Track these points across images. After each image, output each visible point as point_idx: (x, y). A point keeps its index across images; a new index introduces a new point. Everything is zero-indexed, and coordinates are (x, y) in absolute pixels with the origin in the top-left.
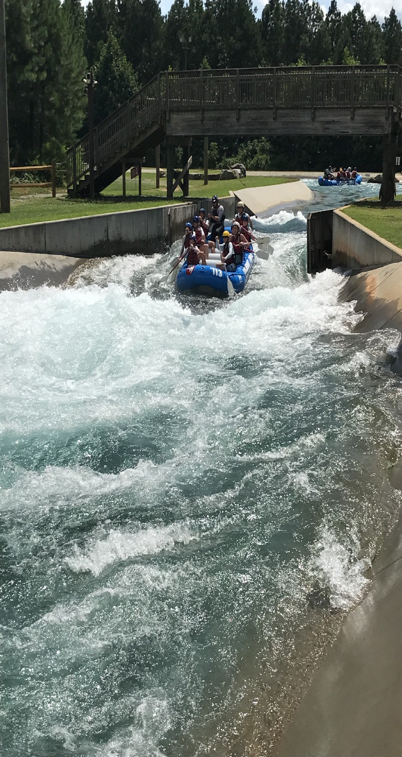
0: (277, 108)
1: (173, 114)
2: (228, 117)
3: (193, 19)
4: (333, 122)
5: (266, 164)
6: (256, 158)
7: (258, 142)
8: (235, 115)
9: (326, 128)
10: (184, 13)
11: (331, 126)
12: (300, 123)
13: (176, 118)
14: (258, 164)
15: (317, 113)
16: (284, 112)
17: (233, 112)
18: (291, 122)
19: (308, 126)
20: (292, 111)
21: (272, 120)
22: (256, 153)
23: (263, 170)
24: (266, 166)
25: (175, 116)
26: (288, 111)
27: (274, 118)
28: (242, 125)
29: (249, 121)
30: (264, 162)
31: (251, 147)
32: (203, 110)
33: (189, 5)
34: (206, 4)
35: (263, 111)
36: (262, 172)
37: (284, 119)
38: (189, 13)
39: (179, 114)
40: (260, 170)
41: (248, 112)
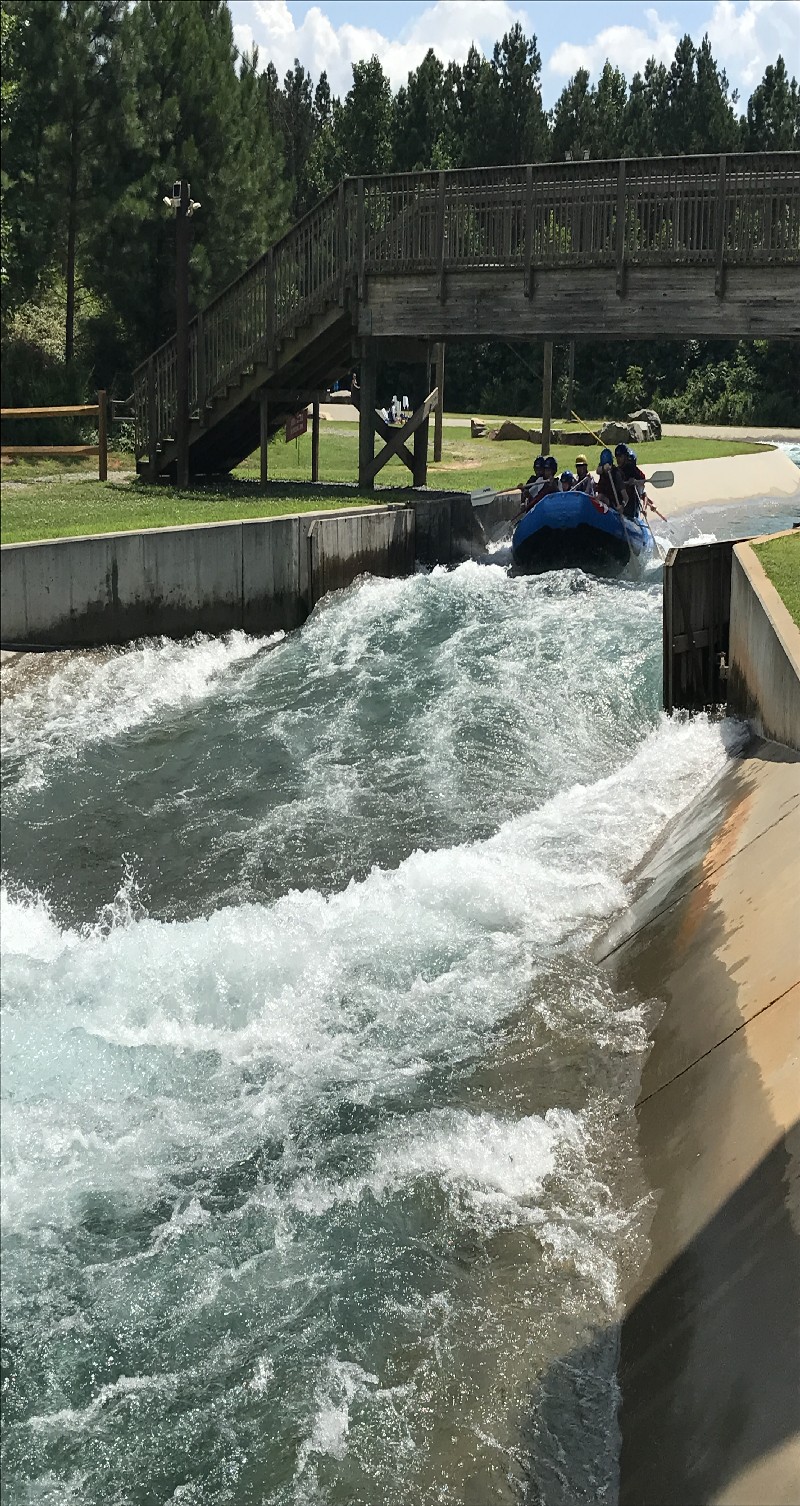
0: (627, 267)
1: (375, 283)
2: (505, 288)
3: (605, 117)
4: (772, 303)
5: (743, 410)
6: (723, 400)
7: (731, 366)
8: (520, 284)
9: (755, 320)
10: (586, 104)
11: (770, 314)
12: (686, 304)
13: (384, 293)
14: (726, 411)
15: (730, 280)
16: (645, 276)
17: (517, 275)
18: (664, 303)
19: (710, 313)
20: (665, 274)
21: (613, 297)
22: (723, 388)
23: (738, 423)
24: (744, 416)
25: (378, 286)
26: (656, 275)
27: (618, 292)
28: (542, 310)
29: (556, 299)
30: (739, 408)
31: (714, 377)
32: (446, 273)
33: (597, 90)
34: (631, 88)
35: (592, 274)
36: (732, 428)
37: (645, 296)
38: (597, 105)
39: (389, 283)
40: (731, 425)
41: (556, 276)
